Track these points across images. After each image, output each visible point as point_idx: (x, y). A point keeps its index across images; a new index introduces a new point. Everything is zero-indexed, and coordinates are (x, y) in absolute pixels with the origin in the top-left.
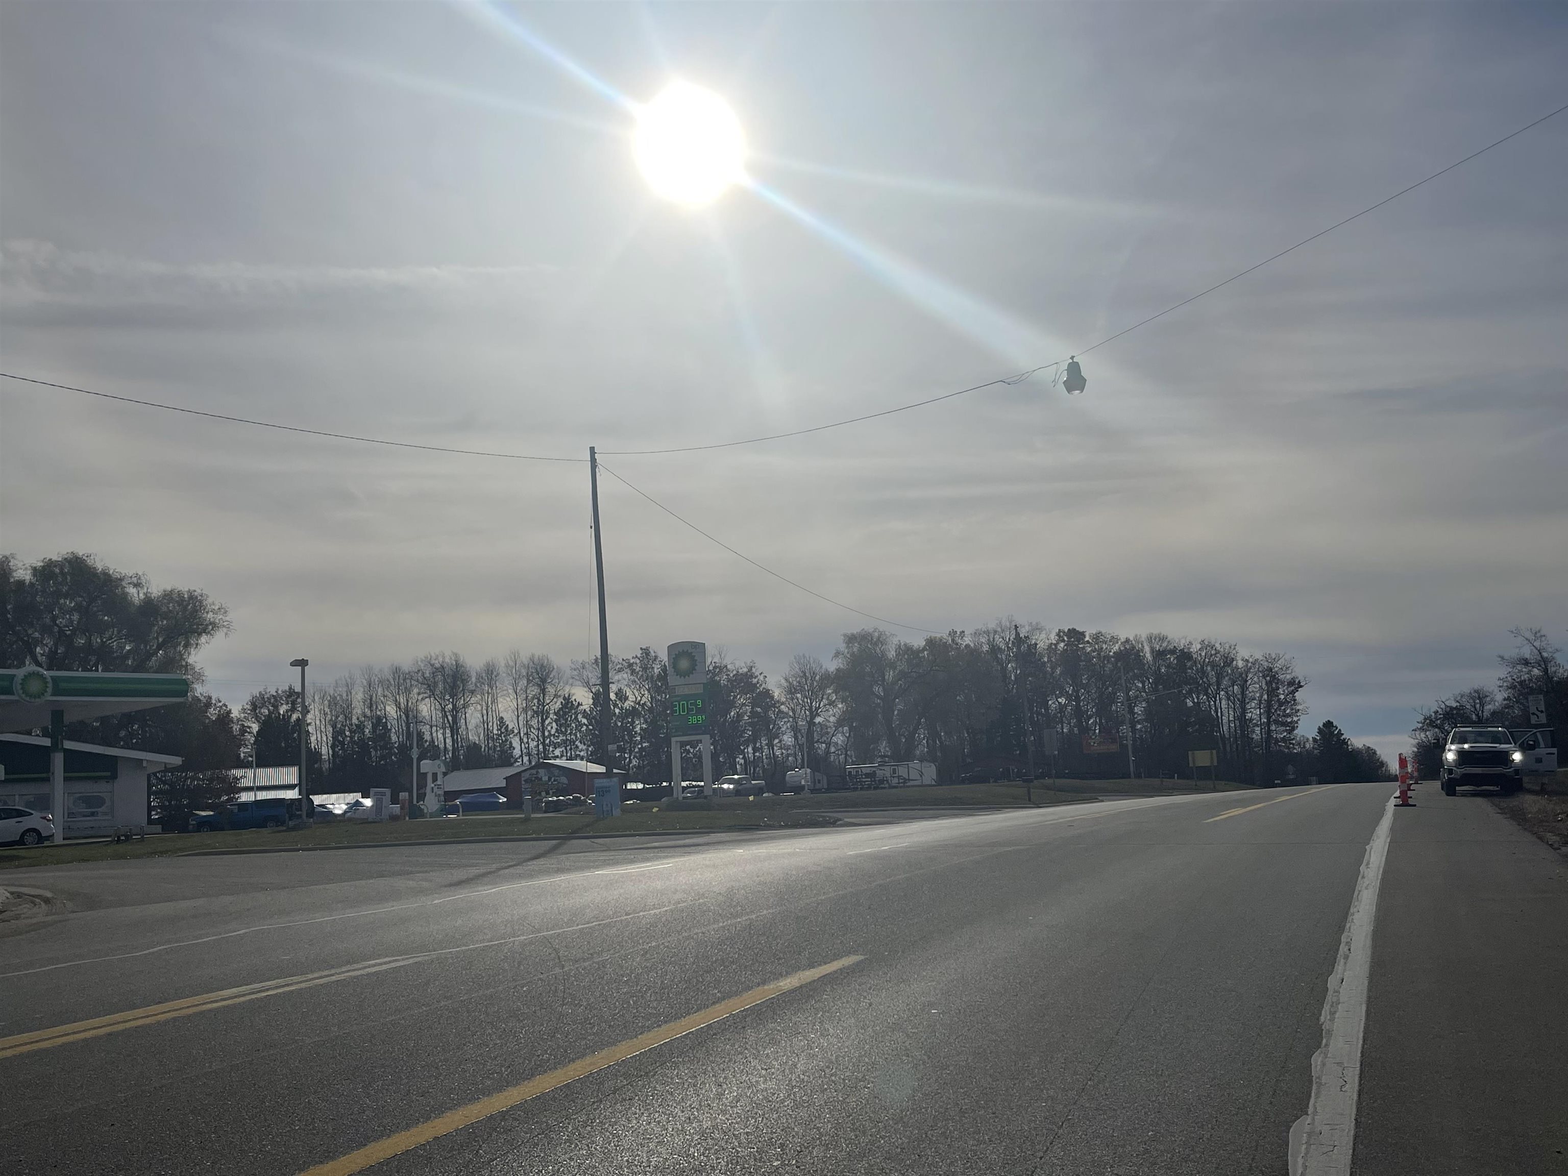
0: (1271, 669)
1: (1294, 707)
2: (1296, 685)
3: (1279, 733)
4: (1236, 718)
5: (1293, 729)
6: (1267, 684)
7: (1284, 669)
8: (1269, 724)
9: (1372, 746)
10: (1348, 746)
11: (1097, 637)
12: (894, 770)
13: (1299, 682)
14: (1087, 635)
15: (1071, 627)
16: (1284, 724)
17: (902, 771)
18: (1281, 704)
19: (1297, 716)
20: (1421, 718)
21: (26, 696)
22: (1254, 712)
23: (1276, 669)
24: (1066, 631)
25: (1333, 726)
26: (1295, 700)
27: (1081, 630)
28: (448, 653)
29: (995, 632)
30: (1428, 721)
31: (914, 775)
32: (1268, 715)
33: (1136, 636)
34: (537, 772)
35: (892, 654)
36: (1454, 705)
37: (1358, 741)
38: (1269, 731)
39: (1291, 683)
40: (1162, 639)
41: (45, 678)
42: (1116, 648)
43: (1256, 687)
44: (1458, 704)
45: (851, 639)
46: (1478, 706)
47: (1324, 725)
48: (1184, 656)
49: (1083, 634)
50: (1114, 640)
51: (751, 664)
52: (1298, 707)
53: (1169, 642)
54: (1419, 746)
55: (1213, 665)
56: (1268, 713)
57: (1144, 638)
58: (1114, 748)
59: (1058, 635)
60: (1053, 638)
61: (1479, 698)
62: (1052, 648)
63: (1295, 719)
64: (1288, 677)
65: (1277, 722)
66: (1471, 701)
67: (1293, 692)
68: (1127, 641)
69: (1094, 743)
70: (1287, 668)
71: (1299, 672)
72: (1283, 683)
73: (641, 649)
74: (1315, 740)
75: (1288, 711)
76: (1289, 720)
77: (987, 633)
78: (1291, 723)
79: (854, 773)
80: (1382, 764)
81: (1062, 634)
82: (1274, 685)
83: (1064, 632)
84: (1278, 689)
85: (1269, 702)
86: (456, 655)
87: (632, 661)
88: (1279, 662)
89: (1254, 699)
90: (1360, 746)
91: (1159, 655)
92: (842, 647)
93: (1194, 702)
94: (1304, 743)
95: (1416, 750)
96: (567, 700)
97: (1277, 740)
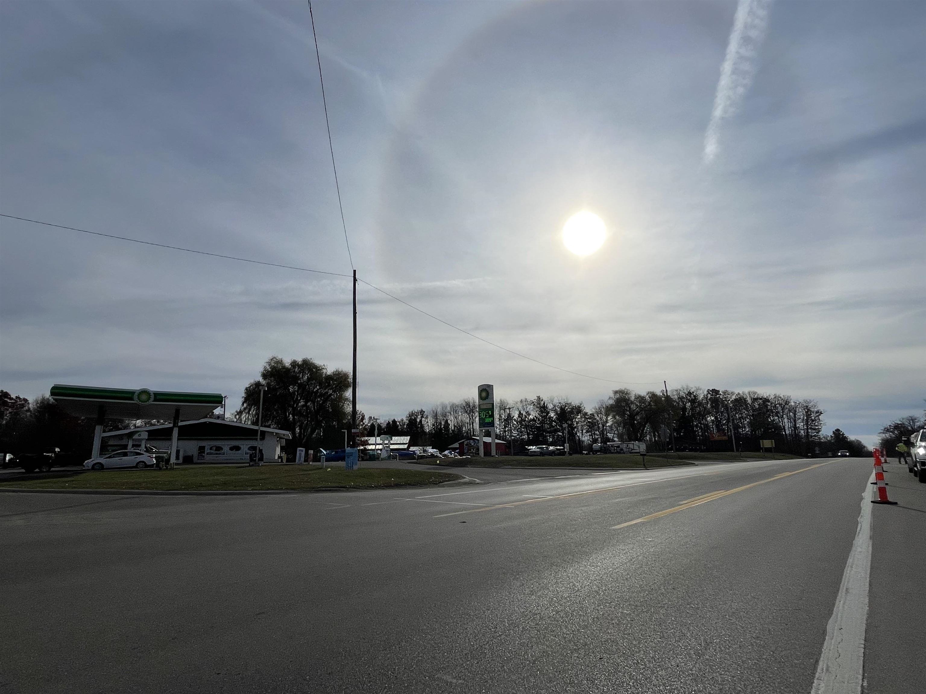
0: (807, 407)
1: (819, 422)
2: (819, 413)
3: (812, 433)
4: (792, 426)
5: (819, 431)
6: (806, 412)
7: (814, 406)
8: (807, 429)
9: (859, 439)
10: (847, 439)
11: (725, 393)
12: (628, 445)
13: (821, 412)
14: (721, 391)
15: (713, 389)
16: (815, 429)
17: (631, 446)
18: (813, 421)
19: (821, 426)
20: (883, 428)
21: (140, 401)
22: (800, 425)
23: (810, 406)
24: (711, 390)
25: (840, 431)
26: (819, 419)
27: (718, 390)
28: (471, 398)
29: (680, 390)
30: (886, 429)
31: (636, 447)
32: (807, 426)
33: (743, 392)
34: (470, 442)
35: (633, 398)
36: (899, 423)
37: (852, 437)
38: (808, 432)
39: (817, 412)
40: (755, 393)
41: (150, 394)
42: (734, 397)
43: (801, 414)
44: (901, 422)
45: (616, 392)
46: (911, 423)
47: (836, 430)
48: (766, 400)
49: (719, 391)
50: (733, 393)
51: (581, 403)
52: (821, 422)
53: (758, 394)
54: (883, 440)
55: (781, 405)
56: (807, 424)
57: (747, 392)
58: (725, 438)
59: (708, 391)
60: (706, 393)
61: (912, 420)
62: (706, 397)
63: (820, 427)
64: (816, 409)
65: (811, 428)
66: (908, 421)
67: (818, 416)
68: (739, 394)
69: (716, 436)
70: (815, 406)
71: (821, 408)
72: (813, 412)
73: (537, 396)
74: (831, 436)
75: (816, 424)
76: (817, 428)
77: (677, 391)
78: (818, 429)
79: (610, 446)
80: (864, 447)
81: (709, 391)
82: (809, 413)
83: (710, 391)
84: (811, 414)
85: (807, 420)
86: (473, 398)
87: (534, 401)
88: (811, 403)
89: (800, 419)
90: (854, 439)
91: (755, 400)
92: (612, 395)
93: (771, 420)
94: (827, 437)
95: (881, 441)
96: (509, 415)
97: (812, 437)
